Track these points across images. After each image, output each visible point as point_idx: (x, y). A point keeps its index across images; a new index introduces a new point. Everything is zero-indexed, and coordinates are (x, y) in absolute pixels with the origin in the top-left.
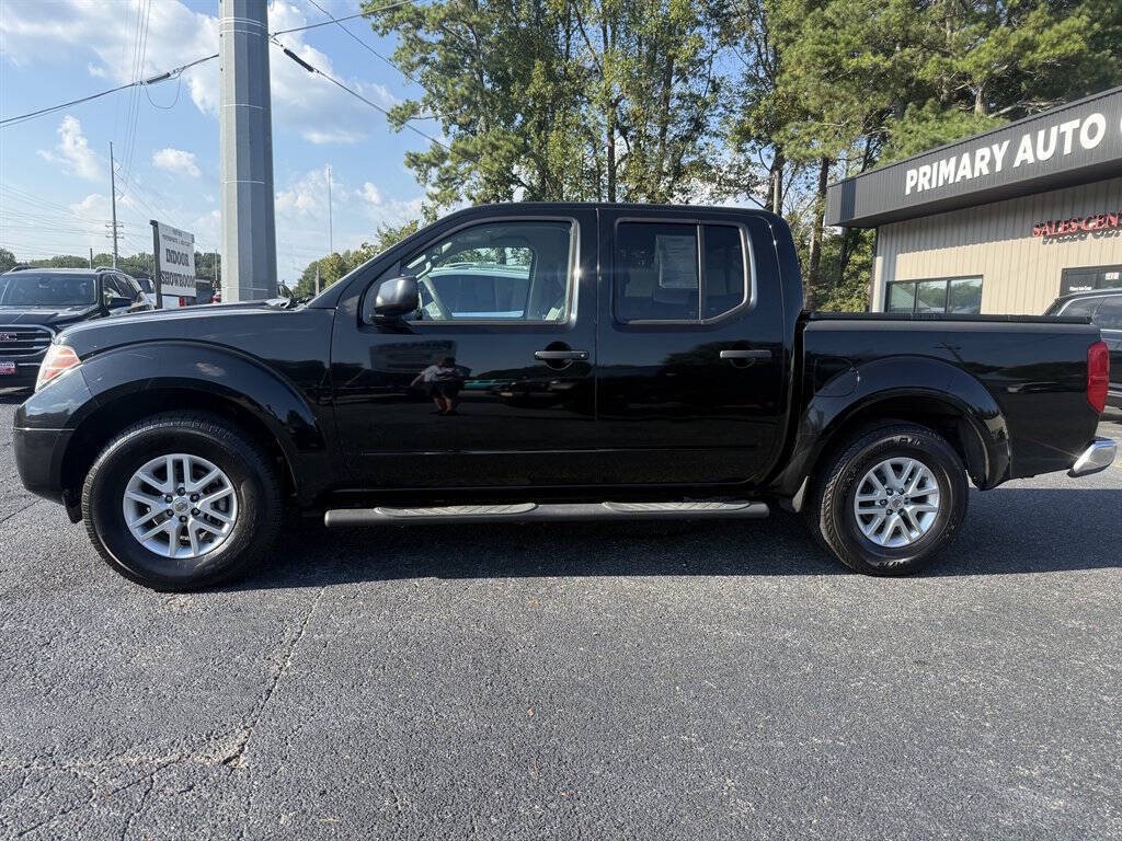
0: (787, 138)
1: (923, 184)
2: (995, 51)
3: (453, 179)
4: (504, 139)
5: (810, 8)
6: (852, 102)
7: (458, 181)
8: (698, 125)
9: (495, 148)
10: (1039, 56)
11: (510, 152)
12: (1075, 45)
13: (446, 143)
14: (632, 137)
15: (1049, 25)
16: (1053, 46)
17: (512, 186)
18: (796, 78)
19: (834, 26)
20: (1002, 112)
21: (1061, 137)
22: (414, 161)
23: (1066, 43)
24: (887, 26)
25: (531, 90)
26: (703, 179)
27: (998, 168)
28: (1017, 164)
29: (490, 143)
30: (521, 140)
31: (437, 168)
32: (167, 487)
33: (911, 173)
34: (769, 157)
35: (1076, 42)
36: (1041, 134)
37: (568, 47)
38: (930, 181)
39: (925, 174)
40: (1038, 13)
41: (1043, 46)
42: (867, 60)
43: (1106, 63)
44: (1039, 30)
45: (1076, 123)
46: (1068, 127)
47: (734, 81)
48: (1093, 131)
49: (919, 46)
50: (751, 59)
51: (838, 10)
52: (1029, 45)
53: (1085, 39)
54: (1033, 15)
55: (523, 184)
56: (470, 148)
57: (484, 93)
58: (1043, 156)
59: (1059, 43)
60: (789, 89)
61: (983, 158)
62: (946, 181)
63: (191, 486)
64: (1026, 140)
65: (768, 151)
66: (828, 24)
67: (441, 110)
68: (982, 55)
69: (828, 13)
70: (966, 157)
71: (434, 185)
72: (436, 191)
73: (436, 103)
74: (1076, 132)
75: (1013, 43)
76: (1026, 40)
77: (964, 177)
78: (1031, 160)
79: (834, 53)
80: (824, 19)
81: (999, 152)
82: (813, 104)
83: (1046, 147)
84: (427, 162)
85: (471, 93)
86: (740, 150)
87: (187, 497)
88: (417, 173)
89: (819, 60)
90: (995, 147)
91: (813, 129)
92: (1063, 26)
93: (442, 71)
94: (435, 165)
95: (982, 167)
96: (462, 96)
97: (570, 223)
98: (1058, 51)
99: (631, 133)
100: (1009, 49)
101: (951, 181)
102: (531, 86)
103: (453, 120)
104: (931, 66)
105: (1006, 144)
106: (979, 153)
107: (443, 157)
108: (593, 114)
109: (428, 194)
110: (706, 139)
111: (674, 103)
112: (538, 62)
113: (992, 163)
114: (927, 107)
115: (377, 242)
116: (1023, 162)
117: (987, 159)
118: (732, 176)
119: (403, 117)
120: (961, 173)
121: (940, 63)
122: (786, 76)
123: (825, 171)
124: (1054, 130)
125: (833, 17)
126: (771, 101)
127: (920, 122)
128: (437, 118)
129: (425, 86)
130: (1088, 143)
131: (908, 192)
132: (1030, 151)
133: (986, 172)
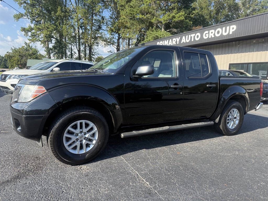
0: (122, 32)
2: (168, 17)
3: (36, 35)
4: (50, 26)
5: (127, 2)
6: (137, 26)
7: (37, 36)
8: (100, 27)
9: (48, 28)
10: (176, 20)
11: (52, 29)
12: (183, 18)
13: (33, 26)
14: (83, 29)
15: (177, 13)
16: (178, 18)
17: (52, 39)
18: (124, 18)
19: (133, 7)
20: (167, 31)
21: (191, 37)
22: (24, 30)
23: (181, 17)
24: (144, 9)
25: (57, 14)
26: (102, 41)
27: (178, 43)
28: (182, 42)
29: (47, 27)
30: (55, 27)
31: (31, 32)
32: (78, 131)
33: (158, 43)
34: (117, 37)
35: (182, 17)
36: (187, 36)
37: (66, 4)
39: (161, 43)
40: (175, 10)
41: (177, 18)
42: (140, 16)
43: (188, 23)
44: (176, 14)
45: (194, 35)
46: (193, 35)
47: (107, 18)
48: (198, 37)
49: (151, 14)
50: (111, 13)
51: (134, 4)
52: (174, 17)
53: (185, 17)
54: (174, 11)
55: (55, 38)
56: (40, 27)
57: (43, 13)
58: (188, 41)
59: (179, 17)
60: (123, 21)
61: (174, 41)
63: (85, 130)
64: (184, 37)
65: (117, 35)
66: (131, 7)
67: (30, 16)
68: (165, 18)
69: (131, 4)
70: (171, 40)
71: (30, 37)
72: (31, 38)
73: (28, 14)
74: (194, 37)
75: (171, 16)
76: (173, 16)
77: (170, 45)
78: (185, 42)
79: (134, 14)
80: (130, 6)
81: (178, 40)
82: (128, 25)
83: (188, 39)
84: (27, 30)
85: (40, 13)
86: (111, 34)
87: (83, 134)
88: (24, 33)
89: (130, 15)
90: (177, 38)
91: (128, 31)
92: (180, 14)
93: (31, 6)
94: (30, 31)
95: (174, 43)
96: (38, 13)
97: (174, 51)
98: (179, 19)
99: (83, 28)
100: (170, 17)
101: (167, 45)
102: (57, 13)
103: (34, 20)
104: (154, 19)
105: (179, 38)
106: (174, 39)
107: (32, 29)
108: (73, 22)
109: (28, 39)
110: (102, 31)
111: (94, 21)
112: (59, 7)
113: (176, 42)
114: (154, 28)
115: (11, 51)
116: (183, 42)
117: (175, 41)
118: (109, 41)
119: (19, 17)
121: (156, 19)
122: (122, 18)
123: (129, 41)
124: (190, 36)
125: (133, 5)
126: (118, 23)
127: (152, 32)
128: (29, 19)
129: (25, 9)
130: (197, 39)
132: (185, 39)
133: (175, 44)
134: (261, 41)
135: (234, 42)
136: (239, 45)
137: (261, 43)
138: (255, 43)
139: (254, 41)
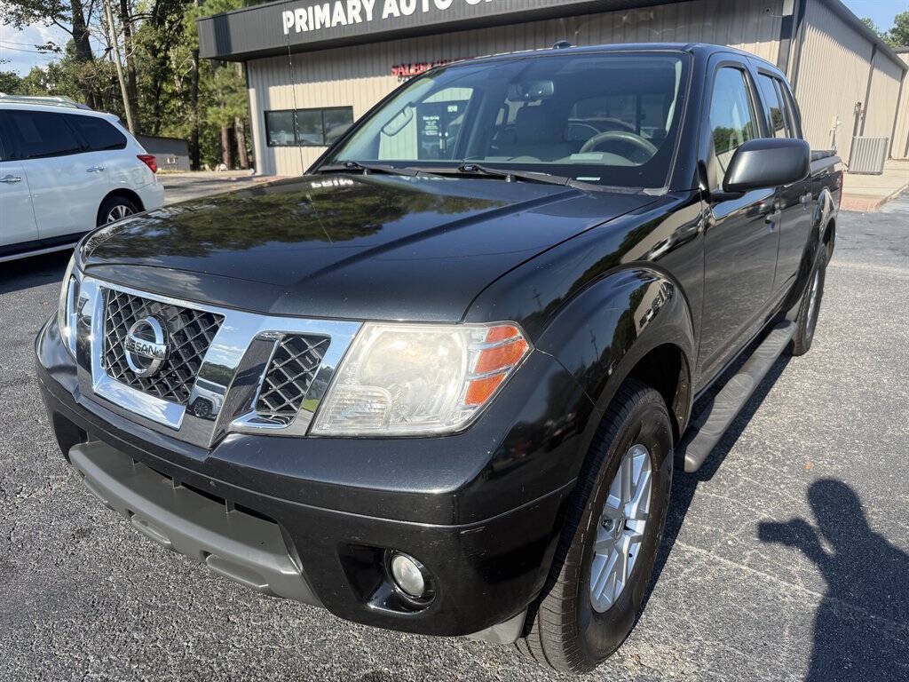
1: (301, 26)
27: (369, 17)
28: (385, 16)
33: (287, 14)
38: (307, 23)
39: (301, 17)
58: (408, 11)
61: (354, 7)
62: (323, 25)
70: (338, 5)
77: (339, 23)
78: (397, 14)
81: (368, 4)
95: (355, 16)
101: (328, 25)
106: (351, 2)
113: (363, 13)
116: (391, 15)
117: (358, 9)
120: (336, 20)
130: (441, 5)
131: (286, 32)
132: (395, 5)
133: (359, 20)
134: (644, 19)
135: (561, 19)
136: (577, 28)
137: (643, 23)
138: (628, 24)
139: (625, 18)
